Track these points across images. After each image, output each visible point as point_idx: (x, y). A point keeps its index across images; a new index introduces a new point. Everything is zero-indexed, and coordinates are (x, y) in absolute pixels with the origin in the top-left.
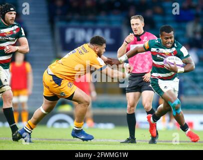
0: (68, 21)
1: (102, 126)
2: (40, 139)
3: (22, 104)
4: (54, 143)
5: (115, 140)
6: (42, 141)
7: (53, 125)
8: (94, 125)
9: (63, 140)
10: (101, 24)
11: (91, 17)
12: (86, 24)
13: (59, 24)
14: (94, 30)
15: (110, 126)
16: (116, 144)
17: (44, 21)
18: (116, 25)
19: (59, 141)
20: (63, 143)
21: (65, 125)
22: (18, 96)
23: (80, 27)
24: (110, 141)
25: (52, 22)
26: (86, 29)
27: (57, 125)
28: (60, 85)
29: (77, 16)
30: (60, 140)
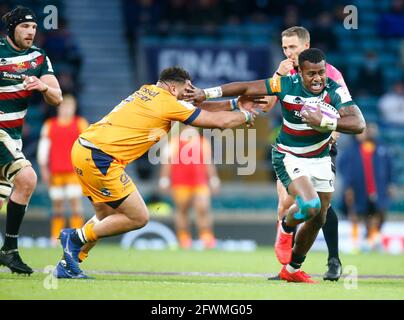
0: (164, 35)
1: (231, 246)
2: (107, 272)
3: (72, 202)
4: (136, 280)
5: (257, 273)
6: (111, 275)
7: (133, 244)
8: (215, 244)
9: (154, 273)
10: (229, 42)
11: (209, 27)
12: (200, 42)
13: (145, 42)
14: (215, 53)
15: (247, 246)
16: (259, 282)
17: (115, 37)
18: (259, 43)
19: (146, 276)
20: (154, 280)
21: (157, 245)
22: (64, 185)
23: (186, 49)
24: (246, 275)
25: (131, 37)
26: (200, 52)
27: (142, 245)
28: (105, 174)
29: (180, 27)
30: (148, 273)
